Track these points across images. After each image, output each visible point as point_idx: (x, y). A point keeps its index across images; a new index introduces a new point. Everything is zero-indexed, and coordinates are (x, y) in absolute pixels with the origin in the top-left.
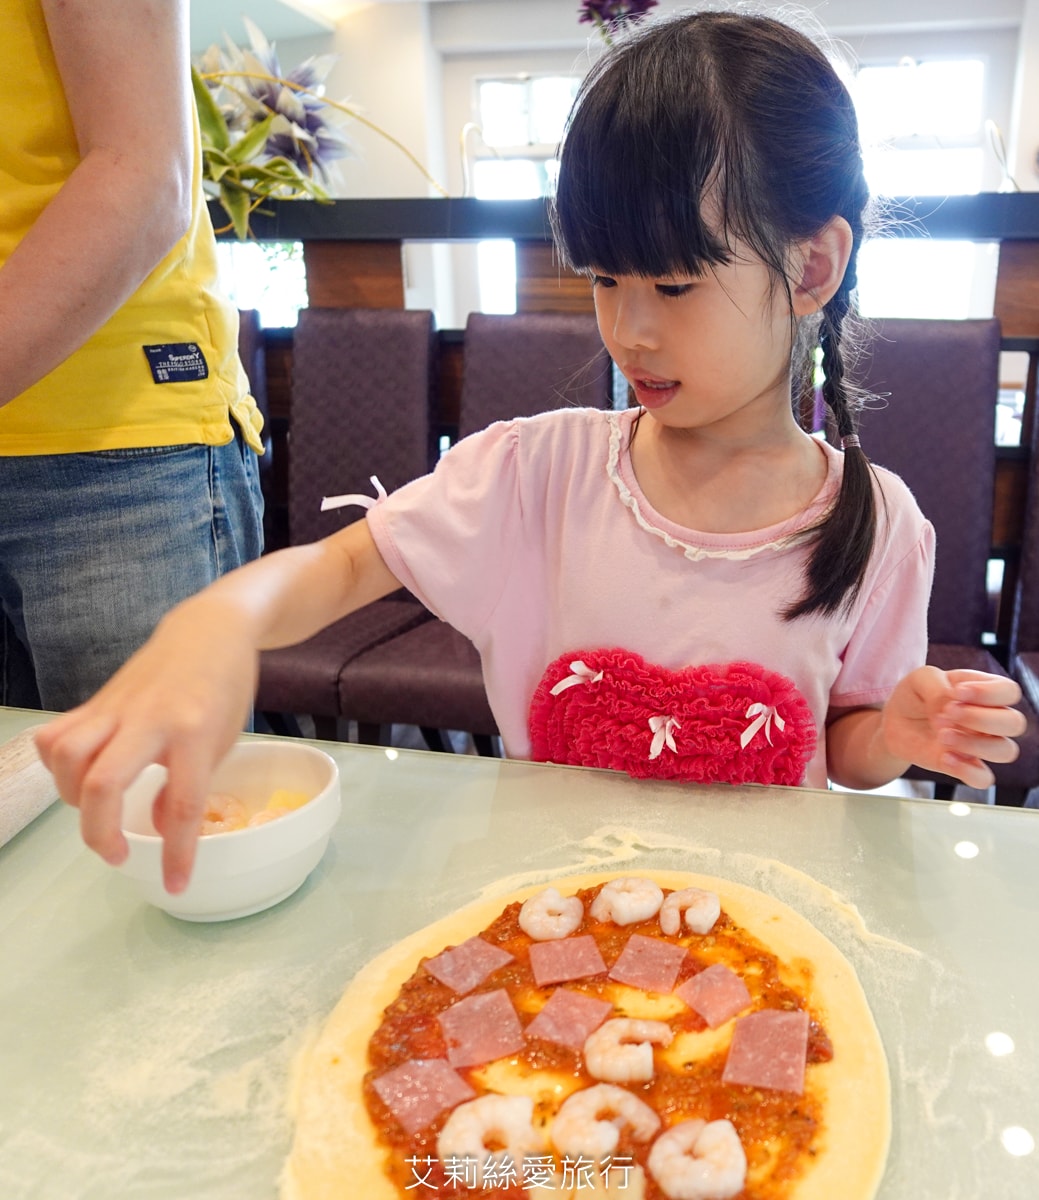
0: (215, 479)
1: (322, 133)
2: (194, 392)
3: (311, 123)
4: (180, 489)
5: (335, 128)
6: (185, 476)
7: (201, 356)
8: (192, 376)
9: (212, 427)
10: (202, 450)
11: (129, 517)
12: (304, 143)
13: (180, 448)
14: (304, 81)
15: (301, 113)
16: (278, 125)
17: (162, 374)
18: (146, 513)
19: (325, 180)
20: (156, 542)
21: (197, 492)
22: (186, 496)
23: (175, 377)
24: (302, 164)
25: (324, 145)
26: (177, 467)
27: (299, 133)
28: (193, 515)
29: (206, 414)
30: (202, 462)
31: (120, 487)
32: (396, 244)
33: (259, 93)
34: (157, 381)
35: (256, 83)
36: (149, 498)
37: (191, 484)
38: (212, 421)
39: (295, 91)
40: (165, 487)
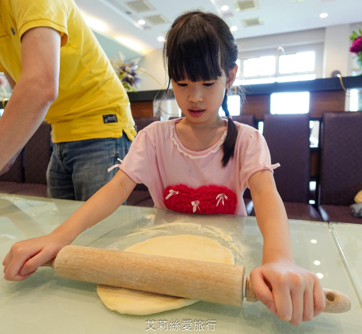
0: (117, 147)
1: (136, 76)
2: (114, 125)
3: (133, 74)
4: (107, 148)
5: (139, 75)
6: (109, 145)
7: (116, 117)
8: (113, 121)
9: (117, 134)
10: (114, 139)
11: (95, 154)
12: (131, 79)
13: (108, 138)
14: (132, 65)
15: (131, 72)
16: (125, 75)
17: (106, 121)
18: (98, 153)
19: (136, 87)
20: (99, 161)
21: (112, 149)
22: (108, 150)
23: (109, 122)
24: (131, 84)
25: (136, 79)
26: (107, 143)
27: (130, 76)
28: (109, 155)
29: (116, 130)
30: (114, 142)
31: (94, 147)
32: (151, 101)
33: (121, 68)
34: (105, 123)
35: (121, 66)
36: (100, 150)
37: (110, 147)
38: (117, 132)
39: (130, 67)
40: (103, 148)
